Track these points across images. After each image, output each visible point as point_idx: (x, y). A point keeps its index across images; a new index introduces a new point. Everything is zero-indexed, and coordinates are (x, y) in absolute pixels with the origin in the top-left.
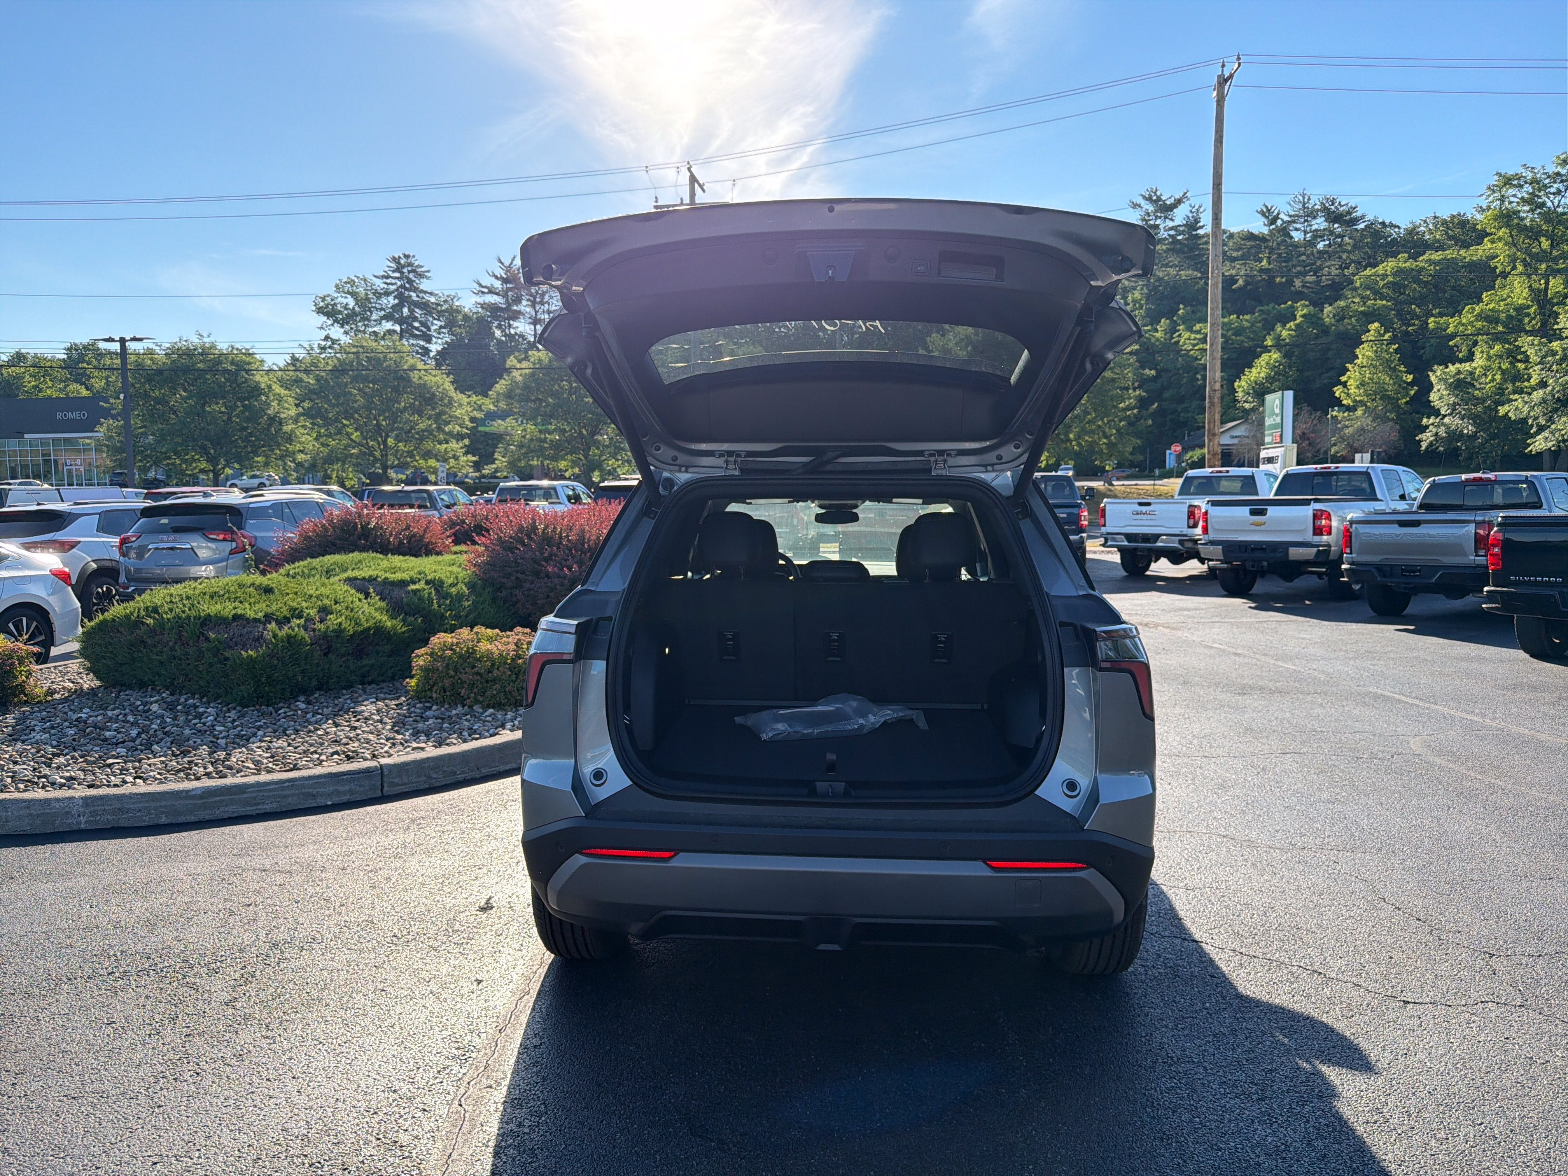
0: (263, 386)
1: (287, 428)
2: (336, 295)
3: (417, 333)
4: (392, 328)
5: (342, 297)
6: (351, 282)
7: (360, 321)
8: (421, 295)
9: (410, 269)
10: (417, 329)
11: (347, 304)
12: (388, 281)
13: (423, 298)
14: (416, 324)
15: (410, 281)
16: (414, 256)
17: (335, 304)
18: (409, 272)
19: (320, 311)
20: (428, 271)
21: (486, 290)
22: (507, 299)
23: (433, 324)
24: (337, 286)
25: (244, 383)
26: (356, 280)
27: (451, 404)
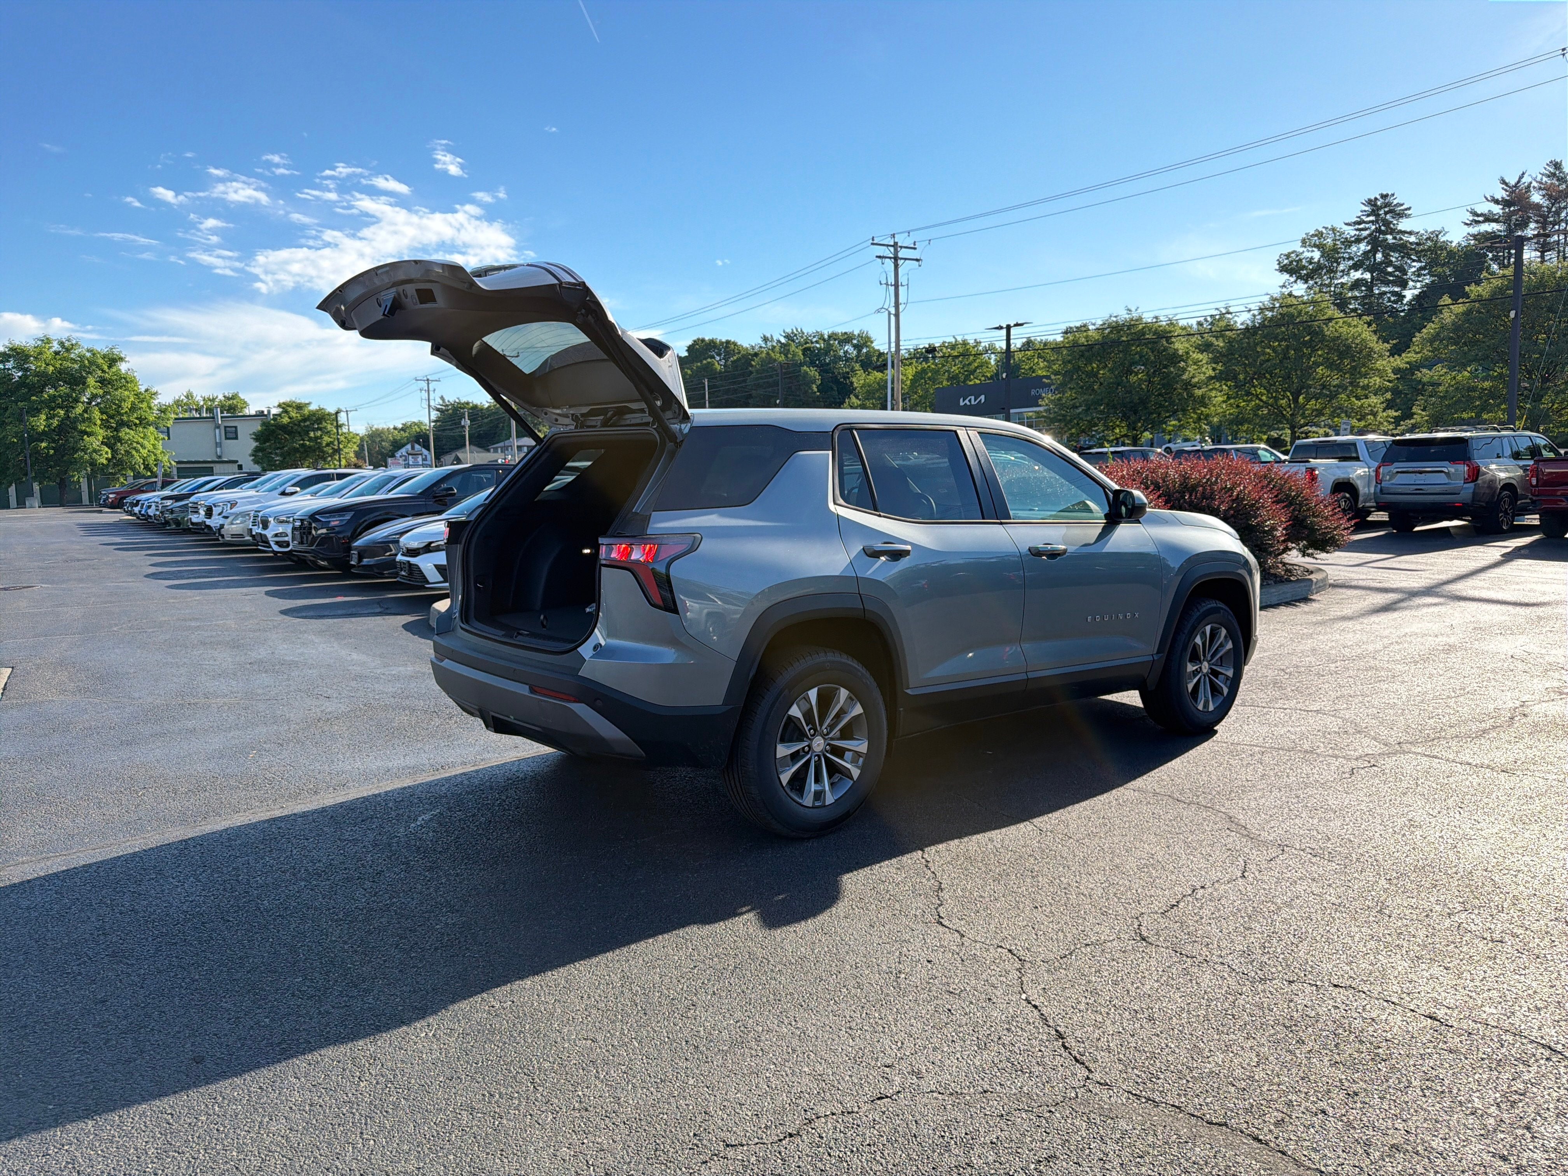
0: (1180, 352)
1: (1198, 392)
2: (1301, 250)
3: (1391, 278)
4: (1361, 276)
5: (1308, 251)
6: (1319, 234)
7: (1325, 274)
8: (1398, 237)
9: (1386, 209)
10: (1390, 274)
11: (1312, 258)
12: (1362, 226)
13: (1401, 239)
14: (1390, 269)
15: (1387, 223)
16: (1393, 195)
17: (1301, 260)
18: (1386, 213)
19: (1283, 269)
20: (1409, 209)
21: (1481, 219)
22: (1509, 225)
23: (1410, 266)
24: (1304, 242)
25: (1164, 351)
26: (1324, 231)
27: (1370, 356)
